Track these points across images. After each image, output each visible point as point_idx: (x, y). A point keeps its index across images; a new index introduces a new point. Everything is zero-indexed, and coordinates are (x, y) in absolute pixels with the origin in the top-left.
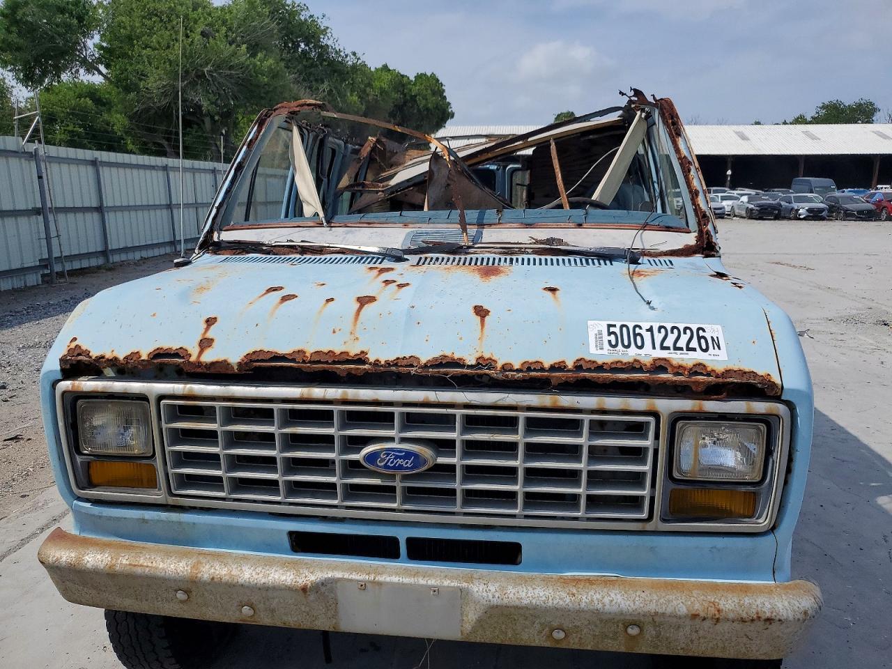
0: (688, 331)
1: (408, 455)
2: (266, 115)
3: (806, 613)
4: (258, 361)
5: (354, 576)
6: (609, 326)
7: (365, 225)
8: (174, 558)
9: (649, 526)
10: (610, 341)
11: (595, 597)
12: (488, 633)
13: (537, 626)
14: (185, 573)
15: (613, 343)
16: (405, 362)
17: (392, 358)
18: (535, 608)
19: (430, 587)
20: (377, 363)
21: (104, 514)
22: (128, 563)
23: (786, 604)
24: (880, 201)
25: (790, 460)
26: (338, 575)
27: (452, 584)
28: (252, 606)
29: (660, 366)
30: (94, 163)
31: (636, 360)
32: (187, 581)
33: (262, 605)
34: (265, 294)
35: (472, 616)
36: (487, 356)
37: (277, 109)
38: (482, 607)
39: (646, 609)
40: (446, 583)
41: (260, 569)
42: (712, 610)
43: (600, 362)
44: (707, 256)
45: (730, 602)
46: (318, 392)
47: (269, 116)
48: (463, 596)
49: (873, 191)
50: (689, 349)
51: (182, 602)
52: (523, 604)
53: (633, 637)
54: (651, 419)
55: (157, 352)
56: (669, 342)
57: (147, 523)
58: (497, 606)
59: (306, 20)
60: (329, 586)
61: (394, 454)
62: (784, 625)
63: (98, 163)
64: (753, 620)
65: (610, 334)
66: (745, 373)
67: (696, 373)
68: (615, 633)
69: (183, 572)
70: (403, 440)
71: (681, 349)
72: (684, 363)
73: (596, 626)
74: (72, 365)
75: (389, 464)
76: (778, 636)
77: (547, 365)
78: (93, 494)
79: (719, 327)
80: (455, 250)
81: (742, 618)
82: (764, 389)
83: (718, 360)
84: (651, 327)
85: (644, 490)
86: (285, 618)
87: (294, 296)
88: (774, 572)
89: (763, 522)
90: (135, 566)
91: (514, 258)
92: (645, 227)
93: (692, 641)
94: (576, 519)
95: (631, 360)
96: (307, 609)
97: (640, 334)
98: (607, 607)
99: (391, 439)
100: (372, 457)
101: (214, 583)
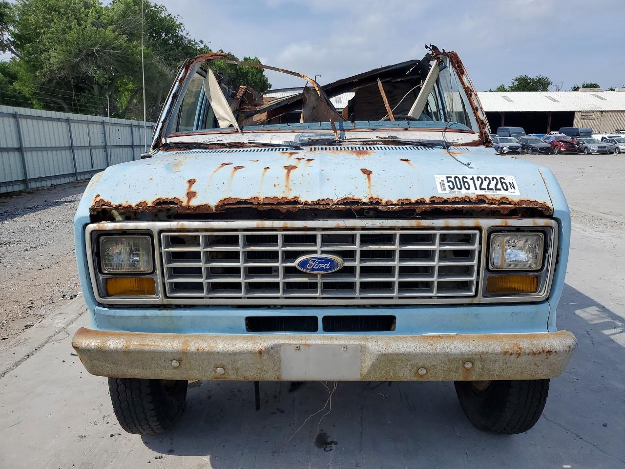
0: (495, 179)
1: (327, 261)
2: (189, 63)
3: (570, 347)
4: (228, 204)
5: (292, 342)
6: (448, 178)
7: (266, 131)
8: (169, 339)
9: (475, 301)
10: (449, 186)
11: (445, 346)
12: (378, 374)
13: (409, 367)
14: (179, 348)
15: (452, 187)
16: (323, 202)
17: (315, 199)
18: (409, 354)
19: (341, 345)
20: (306, 203)
21: (117, 314)
22: (138, 343)
23: (558, 342)
24: (553, 142)
25: (558, 255)
26: (282, 342)
27: (355, 343)
28: (223, 367)
29: (481, 200)
30: (14, 116)
31: (466, 197)
32: (180, 353)
33: (230, 366)
34: (221, 167)
35: (368, 363)
36: (375, 196)
37: (197, 58)
38: (375, 356)
39: (477, 350)
40: (351, 342)
41: (229, 341)
42: (516, 348)
43: (445, 198)
44: (487, 147)
45: (526, 343)
46: (268, 224)
47: (192, 63)
48: (362, 350)
49: (548, 135)
50: (496, 189)
51: (175, 368)
52: (401, 352)
53: (468, 370)
54: (477, 232)
55: (158, 201)
56: (485, 185)
57: (147, 318)
58: (385, 354)
59: (165, 17)
60: (276, 349)
61: (318, 261)
62: (557, 355)
63: (18, 116)
64: (540, 353)
65: (449, 182)
66: (531, 202)
67: (503, 203)
68: (457, 368)
69: (177, 347)
70: (323, 252)
71: (492, 189)
72: (495, 197)
73: (446, 364)
74: (98, 212)
75: (315, 267)
76: (554, 363)
77: (413, 201)
78: (110, 301)
79: (513, 177)
80: (332, 143)
81: (533, 352)
82: (542, 211)
83: (515, 195)
84: (473, 177)
85: (472, 277)
86: (245, 374)
87: (242, 167)
88: (548, 327)
89: (543, 295)
90: (143, 345)
91: (372, 147)
92: (445, 130)
93: (503, 370)
94: (431, 297)
95: (464, 196)
96: (261, 366)
97: (466, 182)
98: (453, 351)
99: (315, 252)
100: (304, 264)
101: (199, 353)
